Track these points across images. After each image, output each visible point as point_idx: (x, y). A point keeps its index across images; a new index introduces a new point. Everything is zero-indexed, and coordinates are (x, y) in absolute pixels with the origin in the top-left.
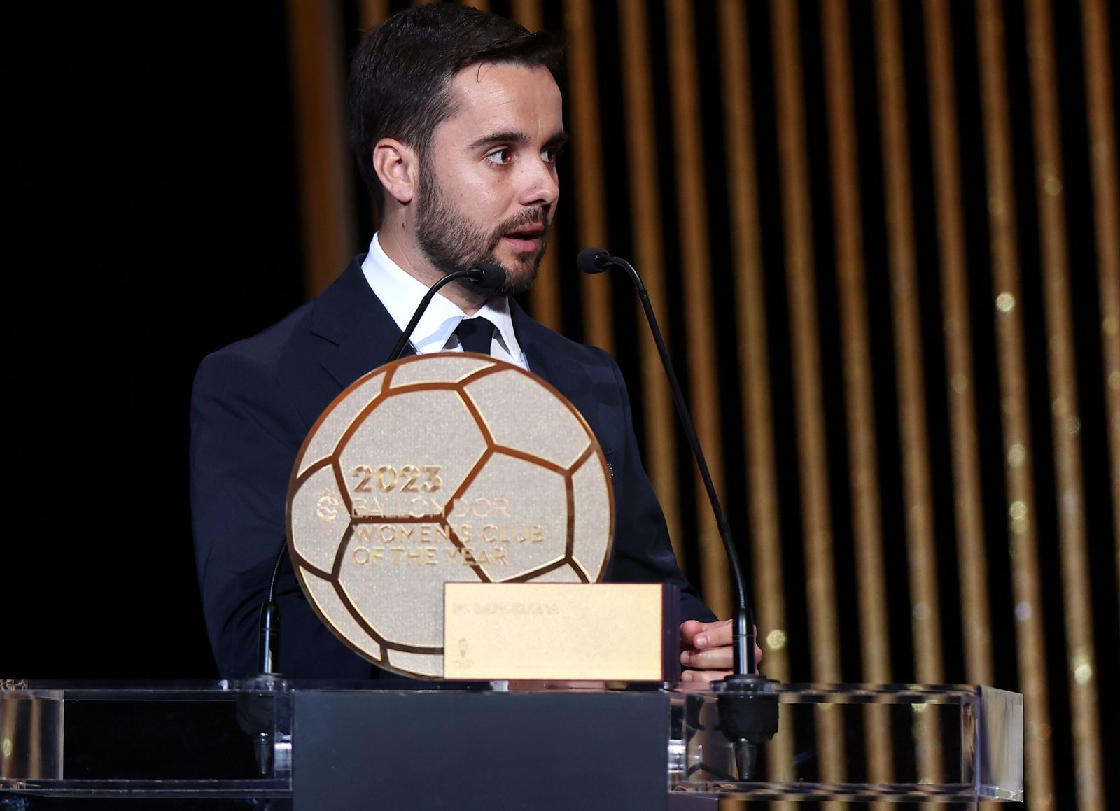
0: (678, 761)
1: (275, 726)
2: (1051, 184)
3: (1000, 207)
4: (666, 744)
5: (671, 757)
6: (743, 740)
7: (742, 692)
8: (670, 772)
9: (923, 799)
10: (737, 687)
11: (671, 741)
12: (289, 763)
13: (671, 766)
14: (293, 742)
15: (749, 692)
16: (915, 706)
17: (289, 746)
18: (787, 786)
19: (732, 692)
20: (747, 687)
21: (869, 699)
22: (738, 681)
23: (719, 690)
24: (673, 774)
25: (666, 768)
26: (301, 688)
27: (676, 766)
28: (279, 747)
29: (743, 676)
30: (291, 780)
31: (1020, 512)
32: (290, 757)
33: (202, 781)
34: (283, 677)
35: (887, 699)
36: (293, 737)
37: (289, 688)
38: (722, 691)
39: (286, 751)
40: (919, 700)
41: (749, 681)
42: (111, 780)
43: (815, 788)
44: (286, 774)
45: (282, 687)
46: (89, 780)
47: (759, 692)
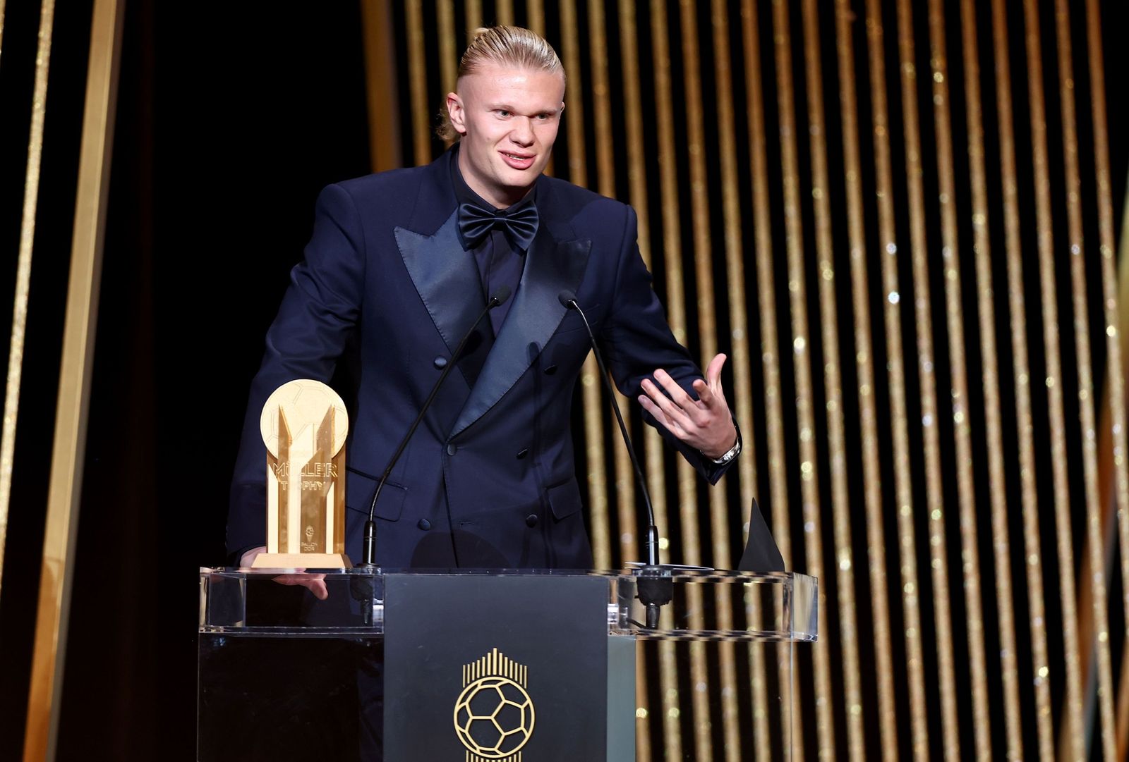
0: (613, 617)
1: (374, 595)
2: (827, 273)
3: (796, 286)
4: (607, 607)
5: (609, 615)
6: (652, 604)
7: (652, 576)
8: (609, 623)
9: (750, 640)
10: (649, 573)
11: (609, 605)
12: (382, 617)
13: (609, 619)
14: (384, 604)
15: (656, 576)
16: (745, 584)
17: (382, 607)
18: (669, 631)
19: (646, 576)
20: (655, 573)
21: (718, 580)
22: (649, 569)
23: (638, 574)
24: (611, 625)
25: (607, 621)
26: (391, 572)
27: (612, 620)
28: (375, 607)
29: (652, 566)
30: (383, 627)
31: (808, 468)
32: (382, 613)
33: (330, 628)
34: (378, 566)
35: (729, 580)
36: (384, 602)
37: (382, 573)
38: (640, 575)
39: (380, 610)
40: (748, 580)
41: (655, 569)
42: (275, 627)
43: (686, 633)
44: (379, 624)
45: (377, 572)
46: (262, 627)
47: (662, 576)
